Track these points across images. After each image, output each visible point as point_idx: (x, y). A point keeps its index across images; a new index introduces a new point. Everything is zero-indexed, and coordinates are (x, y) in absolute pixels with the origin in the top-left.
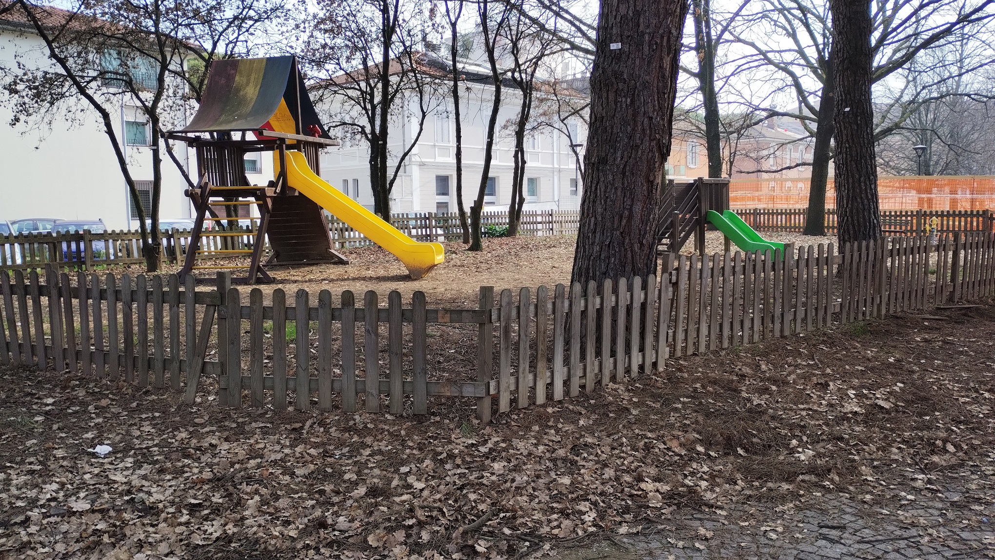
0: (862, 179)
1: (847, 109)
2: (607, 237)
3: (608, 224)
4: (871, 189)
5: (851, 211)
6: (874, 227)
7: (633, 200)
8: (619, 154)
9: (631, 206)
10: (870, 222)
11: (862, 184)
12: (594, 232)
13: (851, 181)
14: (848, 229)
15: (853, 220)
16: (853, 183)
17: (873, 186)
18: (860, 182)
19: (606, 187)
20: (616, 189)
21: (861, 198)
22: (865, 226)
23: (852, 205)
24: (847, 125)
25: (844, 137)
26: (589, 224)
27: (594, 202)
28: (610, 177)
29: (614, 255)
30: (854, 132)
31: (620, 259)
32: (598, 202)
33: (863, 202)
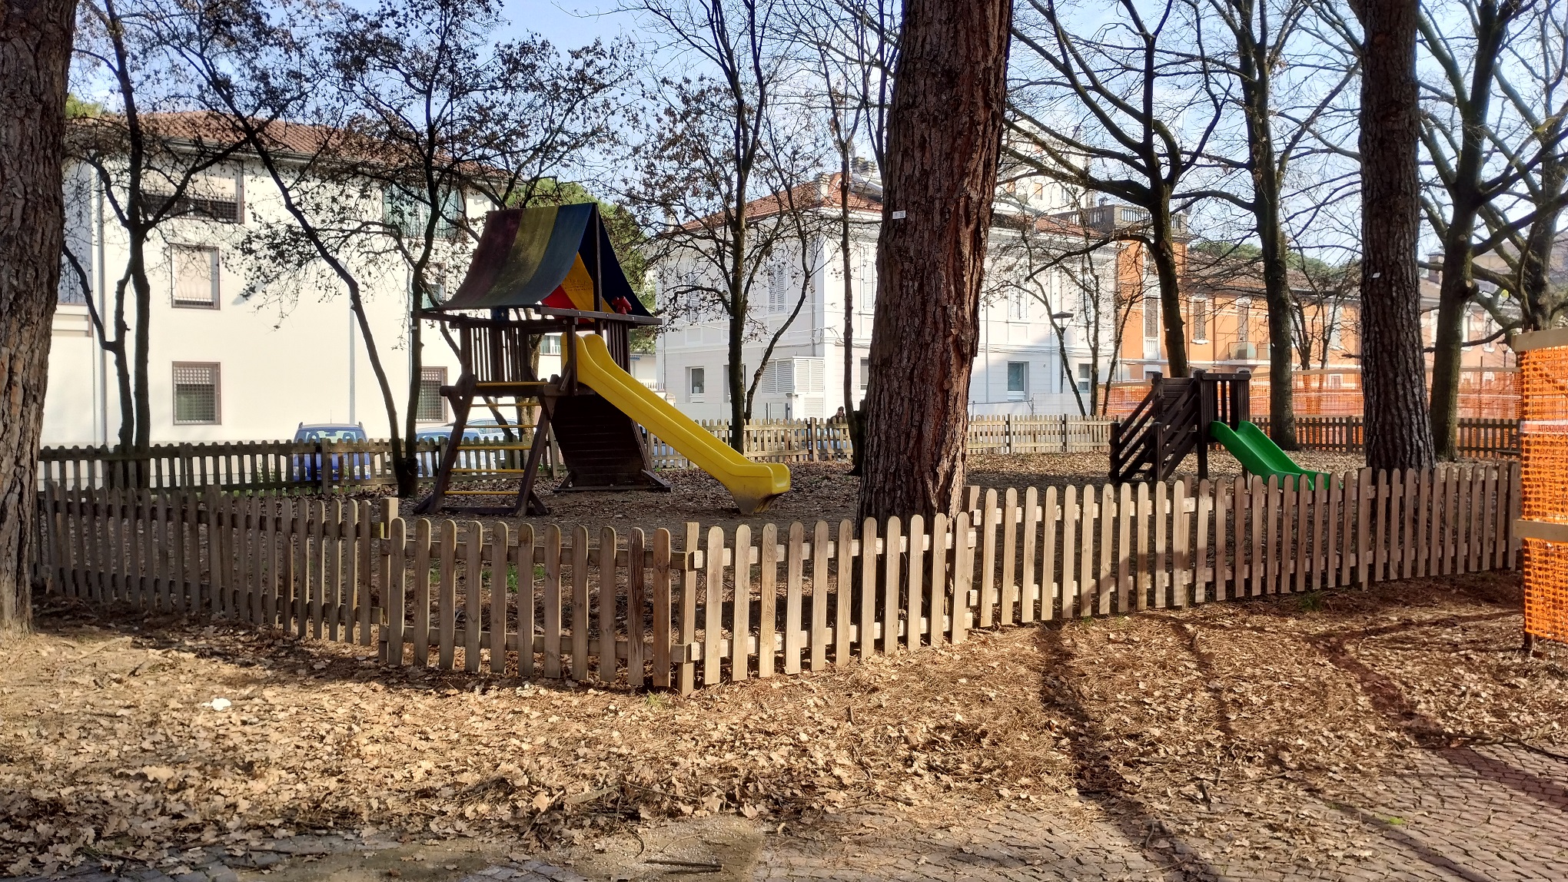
0: (1399, 379)
1: (1376, 275)
3: (894, 446)
4: (1414, 395)
5: (1383, 427)
7: (922, 416)
8: (905, 354)
9: (921, 423)
10: (1411, 445)
11: (1399, 387)
12: (877, 457)
13: (1382, 381)
15: (1385, 442)
16: (1386, 385)
17: (1417, 391)
18: (1396, 384)
19: (891, 397)
20: (902, 399)
21: (1398, 408)
22: (1404, 451)
23: (1384, 419)
24: (1377, 299)
25: (1373, 317)
28: (896, 384)
29: (901, 488)
30: (1387, 310)
31: (908, 492)
33: (1400, 416)
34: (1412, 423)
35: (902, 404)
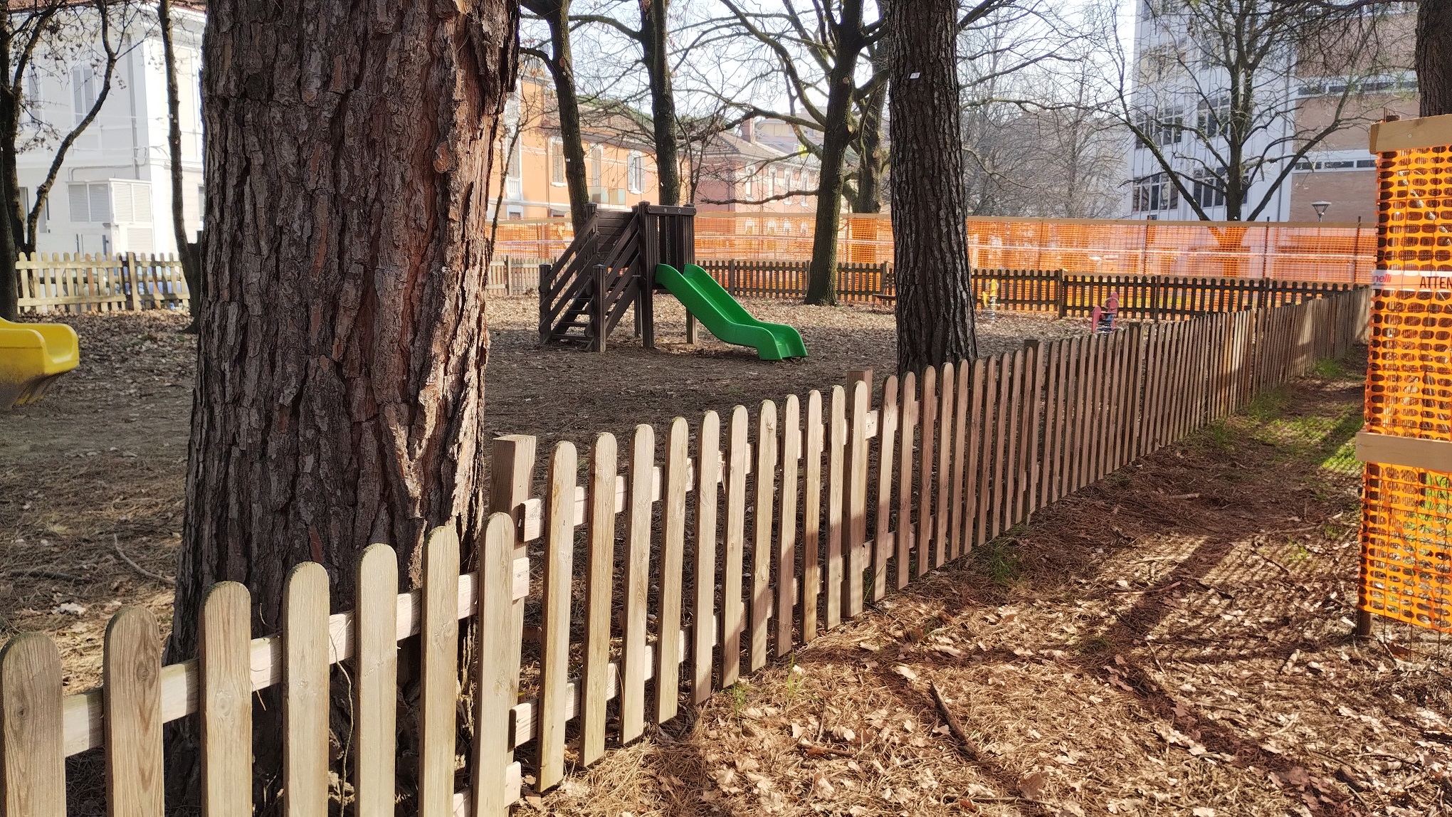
0: (942, 213)
1: (915, 76)
2: (286, 378)
3: (289, 330)
4: (957, 233)
5: (923, 275)
6: (963, 306)
7: (374, 244)
8: (314, 64)
9: (370, 266)
10: (955, 300)
11: (943, 223)
12: (240, 359)
13: (922, 215)
14: (917, 308)
16: (927, 220)
17: (960, 228)
18: (938, 219)
19: (274, 192)
20: (311, 198)
21: (941, 250)
22: (948, 304)
23: (925, 263)
24: (915, 107)
25: (910, 130)
26: (223, 329)
27: (236, 245)
28: (287, 154)
29: (315, 446)
30: (929, 122)
31: (335, 461)
32: (249, 247)
33: (943, 259)
34: (955, 269)
35: (310, 212)
